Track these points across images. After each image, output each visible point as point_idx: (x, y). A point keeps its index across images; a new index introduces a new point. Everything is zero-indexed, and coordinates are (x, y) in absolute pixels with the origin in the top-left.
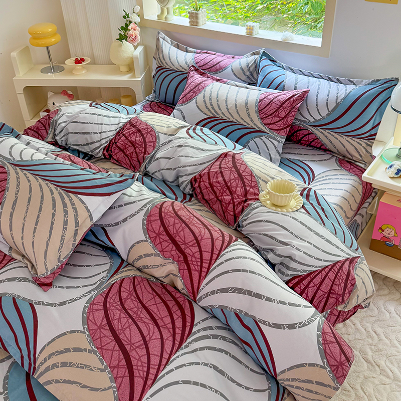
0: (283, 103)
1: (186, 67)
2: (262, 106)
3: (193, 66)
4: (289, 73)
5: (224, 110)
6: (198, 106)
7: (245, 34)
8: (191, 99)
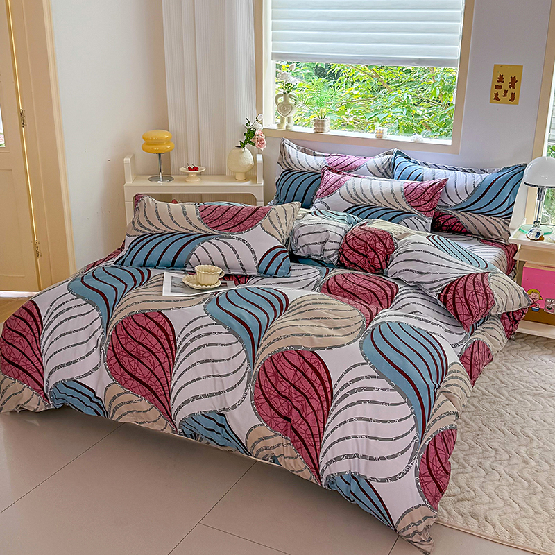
0: (427, 189)
1: (318, 168)
2: (408, 193)
3: (326, 166)
4: (425, 168)
5: (370, 197)
6: (342, 197)
7: (375, 138)
8: (333, 192)
